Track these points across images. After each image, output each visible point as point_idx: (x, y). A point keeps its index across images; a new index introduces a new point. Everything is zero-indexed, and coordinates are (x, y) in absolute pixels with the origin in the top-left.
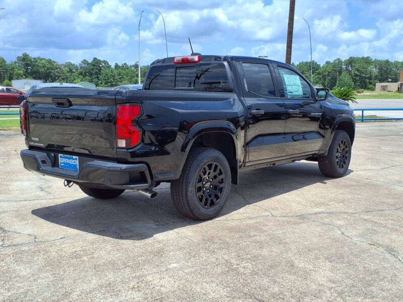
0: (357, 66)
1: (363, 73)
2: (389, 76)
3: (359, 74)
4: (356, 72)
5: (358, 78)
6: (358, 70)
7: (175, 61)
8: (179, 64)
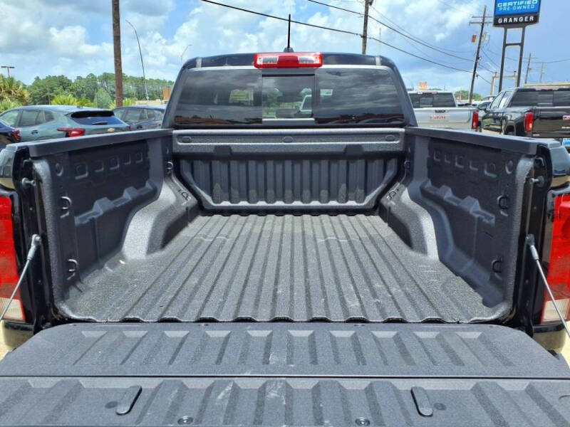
7: (259, 62)
8: (269, 69)
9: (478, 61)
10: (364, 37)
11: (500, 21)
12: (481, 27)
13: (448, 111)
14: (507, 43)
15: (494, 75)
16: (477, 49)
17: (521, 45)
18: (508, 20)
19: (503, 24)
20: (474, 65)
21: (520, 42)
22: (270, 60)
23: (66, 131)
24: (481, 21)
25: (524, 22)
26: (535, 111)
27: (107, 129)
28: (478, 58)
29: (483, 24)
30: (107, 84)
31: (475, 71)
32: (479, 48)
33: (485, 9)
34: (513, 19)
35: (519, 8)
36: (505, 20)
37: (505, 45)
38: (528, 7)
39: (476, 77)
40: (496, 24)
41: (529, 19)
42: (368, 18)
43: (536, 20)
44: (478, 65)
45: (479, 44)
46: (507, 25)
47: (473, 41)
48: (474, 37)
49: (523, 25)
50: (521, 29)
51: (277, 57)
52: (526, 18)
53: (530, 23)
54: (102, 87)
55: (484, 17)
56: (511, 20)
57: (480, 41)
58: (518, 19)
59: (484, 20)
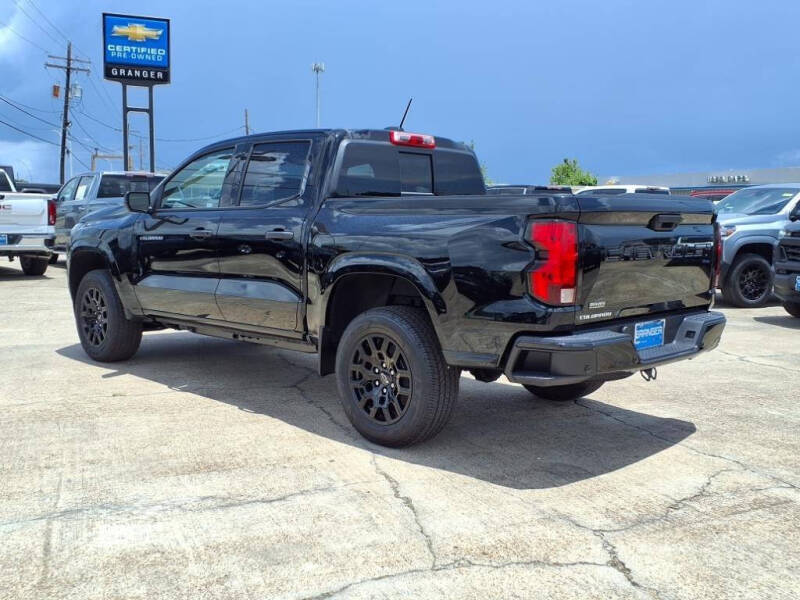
9: (68, 128)
12: (65, 75)
14: (128, 106)
16: (63, 109)
17: (150, 112)
18: (126, 73)
19: (118, 78)
21: (147, 108)
24: (65, 65)
25: (149, 78)
28: (66, 124)
29: (68, 70)
31: (64, 143)
32: (66, 107)
33: (69, 47)
34: (133, 73)
35: (141, 57)
36: (122, 72)
37: (126, 110)
38: (153, 59)
39: (66, 155)
40: (108, 76)
41: (156, 75)
43: (166, 79)
44: (67, 136)
45: (67, 102)
46: (126, 80)
47: (56, 94)
48: (56, 89)
49: (149, 82)
50: (146, 89)
52: (152, 73)
53: (158, 81)
55: (69, 60)
56: (130, 73)
57: (67, 96)
58: (141, 74)
59: (69, 64)
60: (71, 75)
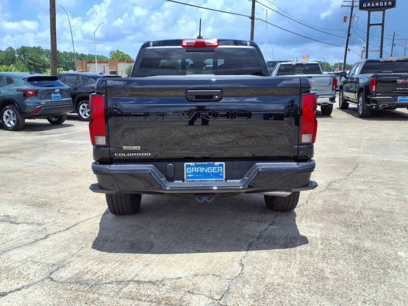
0: (30, 55)
1: (36, 62)
2: (60, 65)
3: (33, 63)
4: (30, 61)
5: (32, 67)
6: (31, 59)
7: (184, 44)
8: (189, 48)
9: (350, 37)
10: (253, 18)
11: (364, 5)
12: (351, 10)
13: (314, 77)
14: (371, 23)
15: (363, 50)
16: (348, 28)
17: (382, 25)
18: (371, 5)
19: (367, 8)
20: (346, 42)
21: (381, 23)
22: (190, 43)
23: (23, 91)
24: (351, 5)
25: (384, 6)
26: (377, 76)
27: (54, 90)
28: (349, 35)
29: (352, 7)
30: (24, 56)
31: (347, 45)
32: (350, 27)
34: (375, 4)
36: (369, 5)
37: (369, 25)
39: (348, 52)
40: (361, 8)
41: (388, 4)
42: (256, 2)
43: (393, 5)
44: (349, 41)
45: (350, 24)
46: (370, 9)
47: (345, 21)
48: (345, 18)
49: (383, 9)
50: (382, 12)
51: (194, 41)
52: (385, 3)
53: (389, 7)
54: (20, 59)
55: (353, 2)
56: (373, 5)
57: (350, 21)
58: (379, 4)
59: (353, 4)
60: (353, 10)
